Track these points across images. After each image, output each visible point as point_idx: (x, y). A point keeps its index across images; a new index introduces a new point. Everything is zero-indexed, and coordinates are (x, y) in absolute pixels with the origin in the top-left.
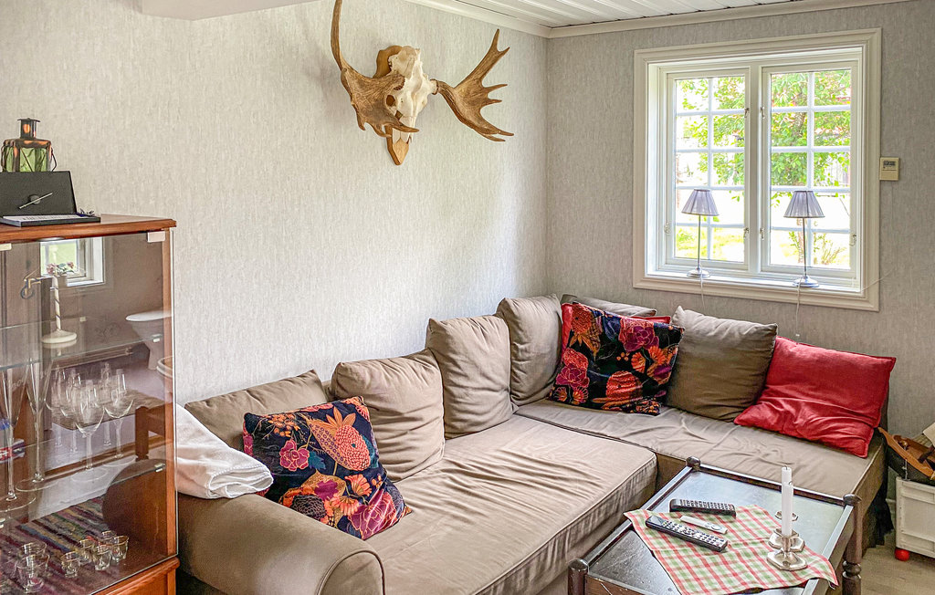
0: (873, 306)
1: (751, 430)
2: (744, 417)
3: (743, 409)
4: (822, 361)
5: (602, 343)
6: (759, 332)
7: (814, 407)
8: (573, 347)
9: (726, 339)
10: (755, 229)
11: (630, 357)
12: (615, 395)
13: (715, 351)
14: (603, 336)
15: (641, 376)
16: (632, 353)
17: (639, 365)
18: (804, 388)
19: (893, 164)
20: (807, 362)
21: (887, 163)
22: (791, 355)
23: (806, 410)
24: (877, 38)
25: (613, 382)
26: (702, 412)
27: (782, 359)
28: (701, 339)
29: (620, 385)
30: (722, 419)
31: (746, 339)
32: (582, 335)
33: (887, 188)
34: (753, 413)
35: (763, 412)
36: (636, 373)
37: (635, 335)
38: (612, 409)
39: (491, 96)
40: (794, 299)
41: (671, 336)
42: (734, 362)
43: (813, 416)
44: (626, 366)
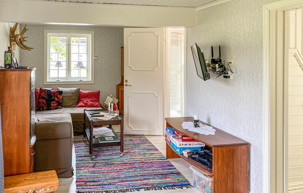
0: (93, 83)
1: (80, 108)
2: (78, 105)
3: (77, 104)
4: (89, 93)
5: (48, 96)
6: (77, 89)
7: (90, 101)
8: (41, 98)
9: (71, 92)
10: (69, 70)
11: (54, 98)
12: (53, 106)
13: (70, 94)
14: (48, 94)
15: (57, 102)
16: (54, 97)
17: (56, 99)
18: (87, 98)
19: (96, 56)
20: (87, 93)
21: (95, 56)
22: (84, 93)
23: (89, 102)
24: (93, 33)
25: (52, 104)
26: (69, 106)
27: (82, 94)
28: (66, 93)
29: (54, 104)
30: (74, 107)
31: (75, 91)
32: (43, 95)
33: (95, 61)
34: (79, 104)
35: (81, 104)
36: (56, 101)
37: (54, 93)
38: (53, 109)
39: (25, 39)
40: (79, 83)
41: (61, 93)
42: (73, 96)
43: (91, 103)
44: (54, 100)
